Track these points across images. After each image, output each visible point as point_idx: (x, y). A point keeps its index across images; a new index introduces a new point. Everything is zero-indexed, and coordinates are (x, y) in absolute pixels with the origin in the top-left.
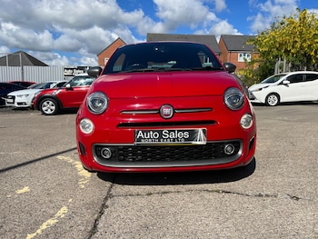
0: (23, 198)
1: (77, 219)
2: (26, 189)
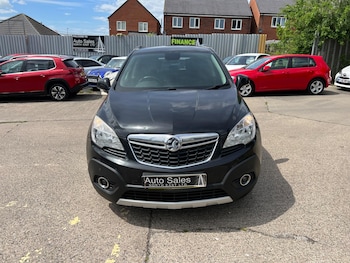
0: (77, 231)
2: (77, 220)
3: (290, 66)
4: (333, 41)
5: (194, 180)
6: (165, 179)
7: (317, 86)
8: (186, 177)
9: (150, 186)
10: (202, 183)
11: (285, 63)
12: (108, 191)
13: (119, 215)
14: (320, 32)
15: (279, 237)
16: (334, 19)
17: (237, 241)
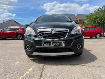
0: (17, 65)
1: (35, 72)
2: (18, 62)
3: (89, 30)
4: (102, 24)
5: (60, 44)
6: (50, 43)
7: (98, 36)
8: (57, 43)
9: (44, 46)
10: (63, 45)
11: (88, 29)
12: (29, 51)
13: (33, 61)
14: (98, 21)
15: (93, 67)
16: (101, 18)
17: (77, 68)
